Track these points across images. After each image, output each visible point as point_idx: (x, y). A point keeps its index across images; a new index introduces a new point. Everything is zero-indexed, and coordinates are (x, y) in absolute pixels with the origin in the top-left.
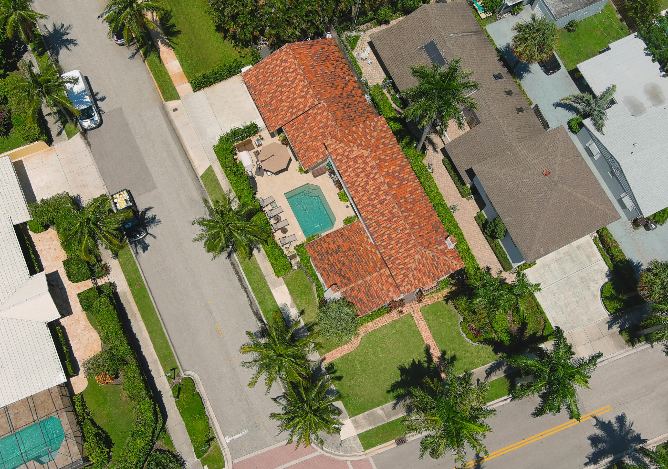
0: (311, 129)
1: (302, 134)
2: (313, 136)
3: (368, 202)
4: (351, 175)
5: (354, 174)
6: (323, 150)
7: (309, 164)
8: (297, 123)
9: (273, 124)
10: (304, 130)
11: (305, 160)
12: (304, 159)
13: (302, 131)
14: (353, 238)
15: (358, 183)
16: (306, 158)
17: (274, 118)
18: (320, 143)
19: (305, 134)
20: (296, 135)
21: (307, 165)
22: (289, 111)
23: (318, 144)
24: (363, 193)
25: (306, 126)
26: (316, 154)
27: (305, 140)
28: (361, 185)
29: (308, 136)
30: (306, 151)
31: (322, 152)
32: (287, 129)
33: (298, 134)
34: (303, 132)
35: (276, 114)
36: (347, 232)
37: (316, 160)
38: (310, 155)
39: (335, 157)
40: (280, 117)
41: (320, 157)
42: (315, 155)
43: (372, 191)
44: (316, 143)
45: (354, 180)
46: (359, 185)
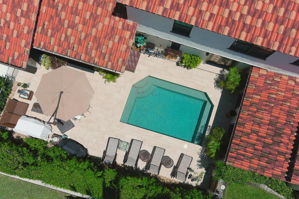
0: (75, 12)
1: (70, 31)
2: (88, 17)
3: (282, 28)
4: (215, 12)
5: (216, 8)
6: (121, 23)
7: (121, 60)
8: (46, 23)
9: (16, 54)
10: (66, 22)
11: (109, 60)
12: (106, 60)
13: (66, 26)
14: (275, 96)
15: (238, 14)
16: (107, 56)
17: (8, 44)
18: (107, 19)
19: (73, 26)
20: (63, 39)
21: (120, 63)
22: (19, 14)
23: (106, 22)
24: (260, 21)
25: (63, 15)
26: (117, 38)
27: (83, 35)
28: (245, 12)
29: (80, 27)
30: (99, 47)
31: (123, 28)
32: (42, 44)
33: (63, 35)
34: (68, 27)
35: (5, 36)
36: (259, 97)
37: (125, 46)
38: (110, 46)
39: (161, 9)
40: (15, 35)
41: (127, 37)
42: (116, 40)
43: (272, 6)
44: (101, 25)
45: (226, 15)
46: (242, 15)
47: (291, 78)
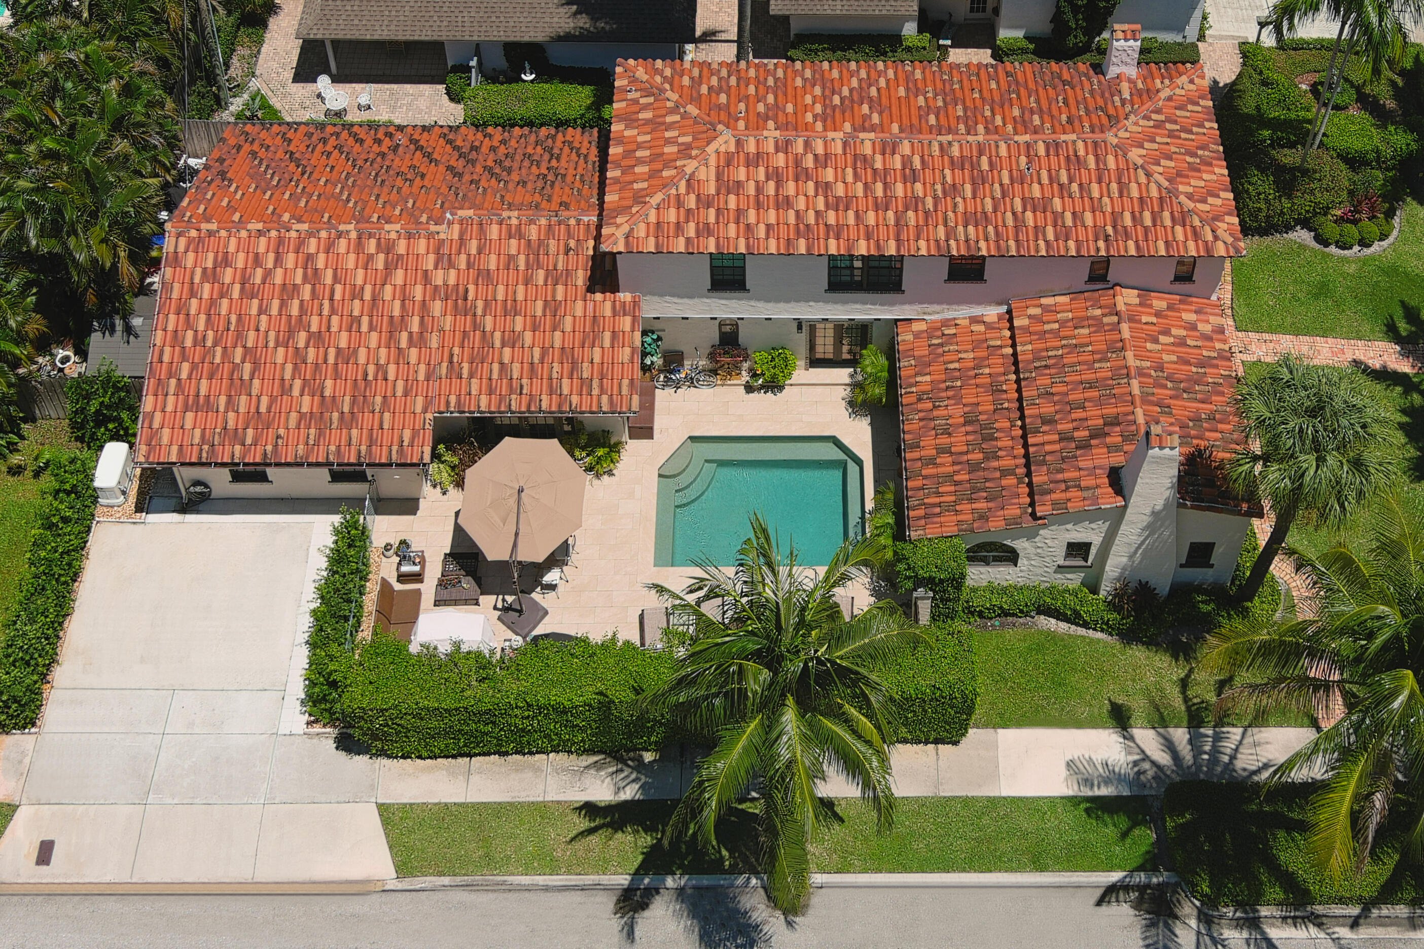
0: (511, 309)
1: (507, 351)
2: (539, 313)
3: (890, 214)
4: (772, 220)
5: (772, 213)
6: (608, 305)
7: (626, 382)
8: (456, 350)
9: (407, 434)
10: (498, 335)
11: (602, 391)
12: (595, 392)
13: (498, 344)
14: (956, 365)
15: (811, 213)
16: (595, 383)
17: (387, 415)
18: (580, 304)
19: (512, 340)
20: (495, 376)
21: (625, 391)
22: (404, 344)
23: (579, 312)
24: (851, 214)
25: (489, 321)
26: (607, 335)
27: (537, 352)
28: (821, 206)
29: (528, 335)
30: (574, 366)
31: (615, 313)
32: (453, 399)
33: (496, 367)
34: (503, 345)
35: (379, 399)
36: (928, 378)
37: (628, 350)
38: (597, 360)
40: (399, 392)
41: (628, 328)
42: (607, 343)
44: (568, 320)
45: (792, 220)
46: (817, 213)
47: (974, 320)
